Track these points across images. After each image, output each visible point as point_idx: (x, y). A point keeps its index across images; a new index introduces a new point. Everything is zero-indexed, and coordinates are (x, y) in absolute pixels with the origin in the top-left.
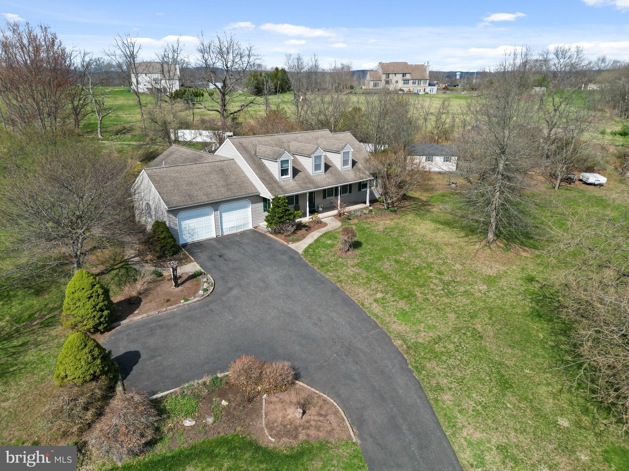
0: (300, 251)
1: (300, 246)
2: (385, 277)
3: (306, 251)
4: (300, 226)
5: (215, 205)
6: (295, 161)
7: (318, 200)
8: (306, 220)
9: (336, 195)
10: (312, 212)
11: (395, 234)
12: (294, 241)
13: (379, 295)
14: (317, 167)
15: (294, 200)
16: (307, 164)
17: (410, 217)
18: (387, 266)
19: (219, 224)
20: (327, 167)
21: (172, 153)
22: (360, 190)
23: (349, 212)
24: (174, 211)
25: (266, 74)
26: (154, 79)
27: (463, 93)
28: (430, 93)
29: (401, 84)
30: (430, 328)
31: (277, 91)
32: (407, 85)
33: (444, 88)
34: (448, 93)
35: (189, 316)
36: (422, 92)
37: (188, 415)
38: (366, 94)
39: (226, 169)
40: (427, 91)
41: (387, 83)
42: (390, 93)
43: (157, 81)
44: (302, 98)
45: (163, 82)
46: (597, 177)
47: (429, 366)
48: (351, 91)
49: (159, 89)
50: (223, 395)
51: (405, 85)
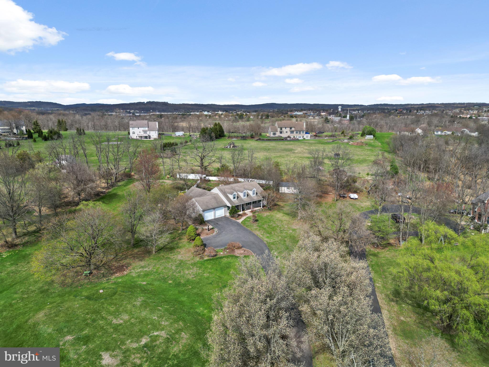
0: (240, 223)
1: (240, 221)
2: (265, 229)
3: (242, 222)
4: (239, 215)
5: (214, 209)
6: (238, 194)
7: (245, 206)
8: (241, 213)
9: (251, 204)
10: (243, 210)
11: (270, 217)
12: (238, 220)
13: (262, 233)
14: (244, 196)
15: (237, 207)
16: (241, 195)
17: (275, 212)
18: (265, 226)
19: (215, 215)
20: (248, 195)
21: (193, 190)
22: (259, 202)
23: (255, 210)
24: (204, 211)
25: (210, 129)
26: (143, 131)
27: (326, 138)
28: (306, 139)
29: (289, 134)
30: (274, 240)
31: (217, 138)
32: (293, 134)
33: (315, 135)
34: (317, 138)
35: (215, 237)
36: (302, 138)
37: (221, 252)
38: (269, 140)
39: (216, 197)
40: (305, 137)
41: (281, 132)
42: (282, 140)
43: (145, 132)
44: (232, 145)
45: (148, 132)
46: (354, 196)
47: (271, 246)
48: (260, 138)
49: (146, 137)
50: (227, 249)
51: (292, 134)
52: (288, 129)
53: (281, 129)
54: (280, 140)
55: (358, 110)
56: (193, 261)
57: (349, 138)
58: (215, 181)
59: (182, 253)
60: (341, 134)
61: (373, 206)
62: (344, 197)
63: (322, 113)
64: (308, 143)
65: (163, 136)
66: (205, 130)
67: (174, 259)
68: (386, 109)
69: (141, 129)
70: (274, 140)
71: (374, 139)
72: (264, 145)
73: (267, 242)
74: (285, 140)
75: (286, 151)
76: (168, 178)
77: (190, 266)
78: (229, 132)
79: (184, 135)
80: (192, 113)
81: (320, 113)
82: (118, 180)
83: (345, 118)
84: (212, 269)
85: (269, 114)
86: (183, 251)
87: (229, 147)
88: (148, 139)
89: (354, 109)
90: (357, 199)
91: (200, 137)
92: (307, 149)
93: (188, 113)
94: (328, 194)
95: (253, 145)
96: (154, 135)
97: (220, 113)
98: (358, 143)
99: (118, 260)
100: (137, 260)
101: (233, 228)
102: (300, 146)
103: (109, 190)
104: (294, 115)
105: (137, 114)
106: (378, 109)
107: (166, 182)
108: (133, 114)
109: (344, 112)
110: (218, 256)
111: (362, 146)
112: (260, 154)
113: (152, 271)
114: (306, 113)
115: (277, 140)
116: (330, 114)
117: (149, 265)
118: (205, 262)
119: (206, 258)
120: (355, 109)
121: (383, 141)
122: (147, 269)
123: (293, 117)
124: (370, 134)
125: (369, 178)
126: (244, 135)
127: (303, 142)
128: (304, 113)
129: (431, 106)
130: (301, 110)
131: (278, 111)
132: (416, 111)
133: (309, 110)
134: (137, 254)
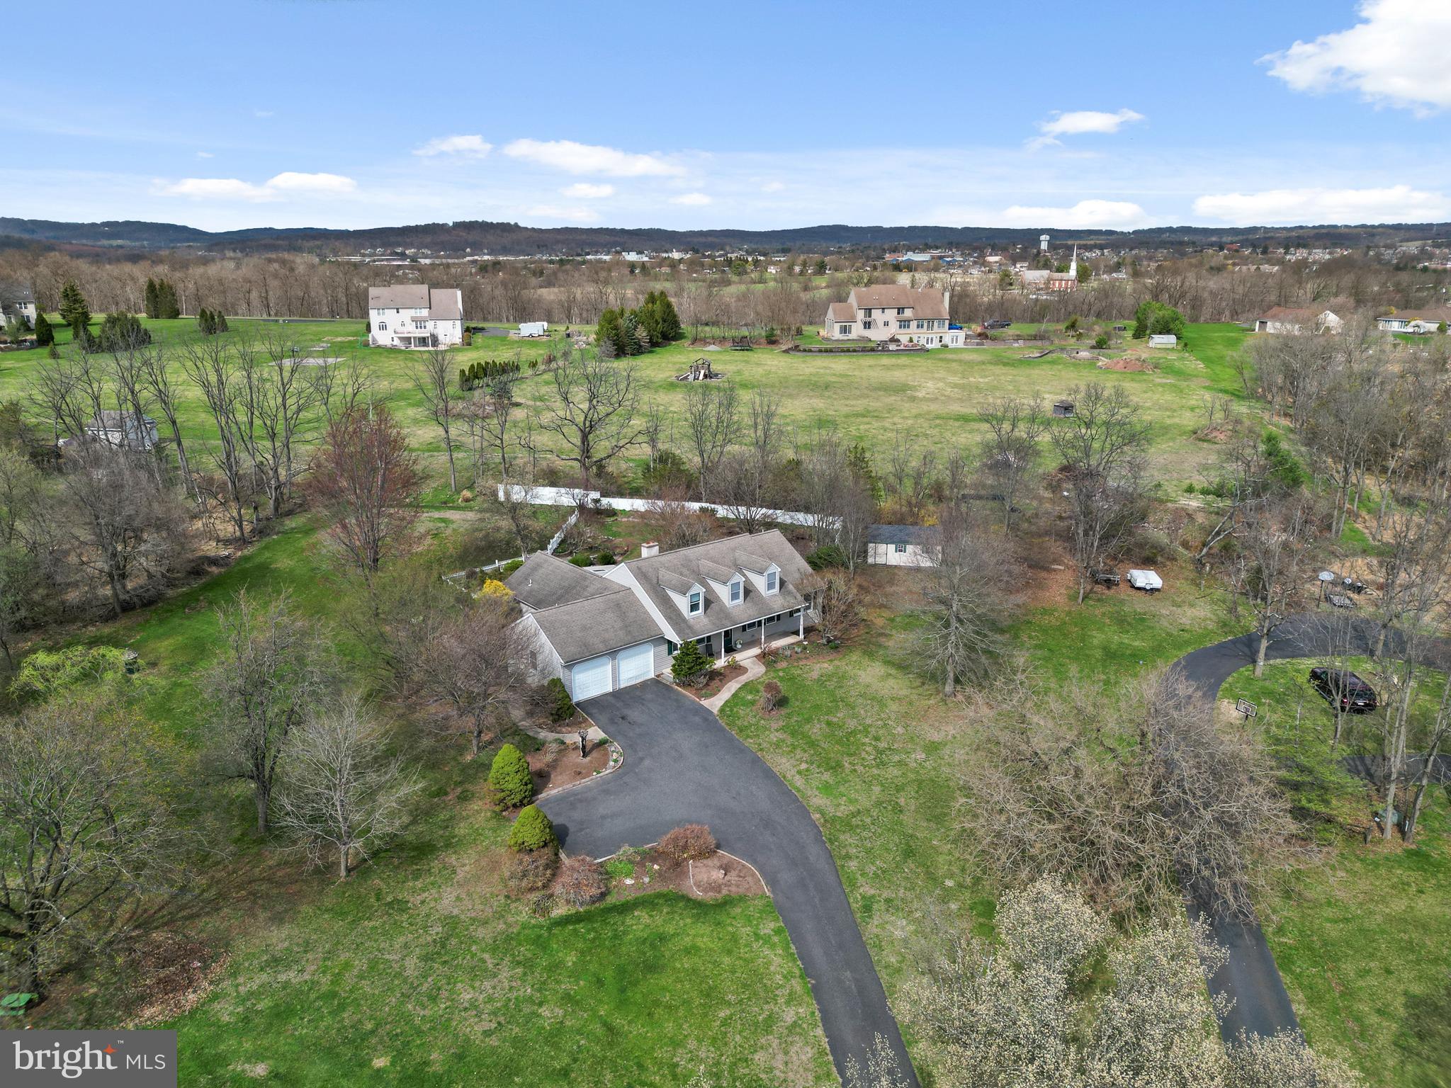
0: (715, 711)
1: (715, 703)
2: (813, 744)
3: (722, 710)
4: (714, 675)
5: (614, 652)
6: (708, 591)
7: (737, 639)
8: (720, 663)
9: (759, 630)
10: (728, 652)
11: (833, 684)
12: (707, 696)
13: (804, 766)
14: (735, 596)
15: (706, 641)
16: (723, 592)
17: (855, 656)
18: (816, 730)
19: (615, 678)
20: (747, 593)
21: (539, 565)
22: (791, 618)
23: (777, 650)
24: (570, 664)
25: (634, 313)
26: (414, 320)
27: (1016, 345)
28: (951, 345)
29: (894, 329)
30: (851, 801)
31: (654, 344)
32: (906, 331)
33: (980, 335)
34: (988, 345)
35: (605, 789)
36: (935, 345)
37: (627, 876)
38: (826, 351)
39: (622, 604)
40: (947, 340)
41: (867, 325)
42: (873, 350)
43: (419, 323)
44: (702, 372)
45: (430, 325)
46: (1147, 578)
47: (842, 837)
48: (797, 342)
49: (423, 341)
50: (654, 860)
51: (903, 331)
52: (891, 315)
53: (869, 312)
54: (864, 350)
55: (1101, 248)
56: (502, 926)
57: (1093, 342)
58: (634, 513)
59: (461, 874)
60: (1067, 328)
61: (1225, 625)
62: (1109, 583)
63: (991, 255)
64: (960, 361)
65: (478, 339)
66: (616, 318)
67: (424, 910)
68: (1187, 244)
69: (406, 315)
70: (843, 351)
71: (1179, 347)
72: (812, 370)
73: (823, 815)
74: (883, 350)
75: (886, 390)
76: (467, 500)
77: (486, 956)
78: (697, 322)
79: (548, 333)
80: (588, 257)
81: (982, 256)
82: (285, 507)
83: (1062, 271)
84: (577, 980)
85: (827, 259)
86: (465, 863)
87: (691, 377)
88: (431, 348)
89: (1089, 242)
90: (1157, 590)
91: (597, 340)
92: (956, 386)
93: (579, 258)
94: (1048, 570)
95: (774, 369)
96: (450, 332)
97: (676, 255)
98: (1127, 363)
99: (184, 913)
100: (262, 915)
101: (686, 741)
102: (932, 372)
103: (246, 552)
104: (902, 261)
105: (423, 261)
106: (1163, 244)
107: (452, 522)
108: (414, 259)
109: (1057, 254)
110: (611, 900)
111: (1142, 372)
112: (797, 403)
113: (314, 984)
114: (941, 258)
115: (855, 351)
116: (1014, 260)
117: (307, 947)
118: (556, 931)
119: (559, 911)
120: (1092, 242)
121: (1210, 353)
122: (291, 976)
123: (901, 271)
124: (1166, 330)
125: (1194, 503)
126: (745, 332)
127: (941, 360)
128: (933, 258)
129: (1328, 234)
130: (926, 248)
131: (853, 251)
132: (1282, 251)
133: (950, 245)
134: (270, 880)
